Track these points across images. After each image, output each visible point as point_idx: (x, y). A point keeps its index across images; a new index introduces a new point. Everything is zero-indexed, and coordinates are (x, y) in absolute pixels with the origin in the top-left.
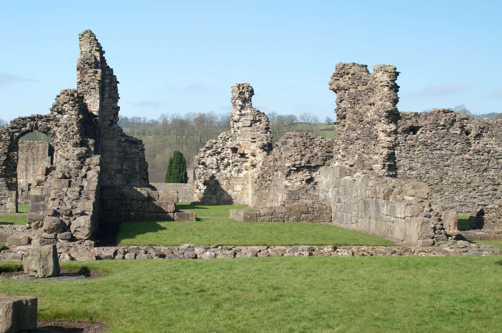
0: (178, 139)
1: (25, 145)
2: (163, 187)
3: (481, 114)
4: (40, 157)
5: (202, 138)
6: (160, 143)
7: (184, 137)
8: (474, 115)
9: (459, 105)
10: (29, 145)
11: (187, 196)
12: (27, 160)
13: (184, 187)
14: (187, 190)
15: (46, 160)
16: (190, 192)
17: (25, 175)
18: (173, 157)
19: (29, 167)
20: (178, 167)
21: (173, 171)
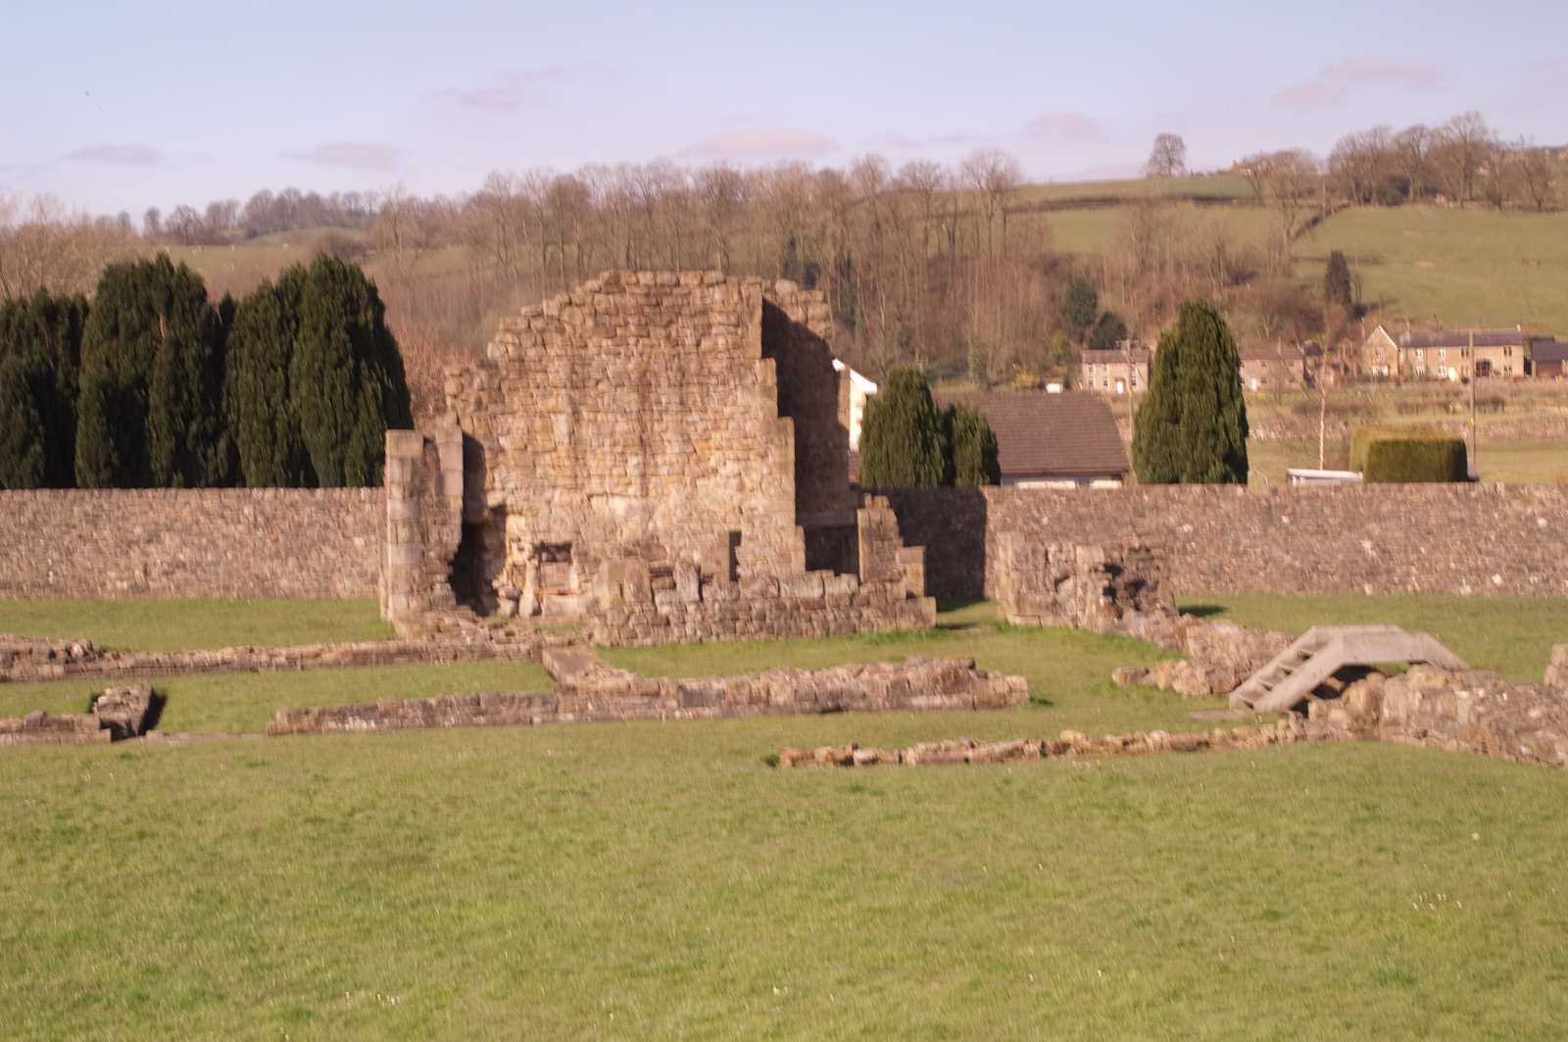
1: (629, 300)
4: (716, 367)
10: (655, 297)
12: (644, 386)
15: (749, 381)
17: (637, 472)
19: (656, 427)
20: (1210, 380)
21: (1187, 400)
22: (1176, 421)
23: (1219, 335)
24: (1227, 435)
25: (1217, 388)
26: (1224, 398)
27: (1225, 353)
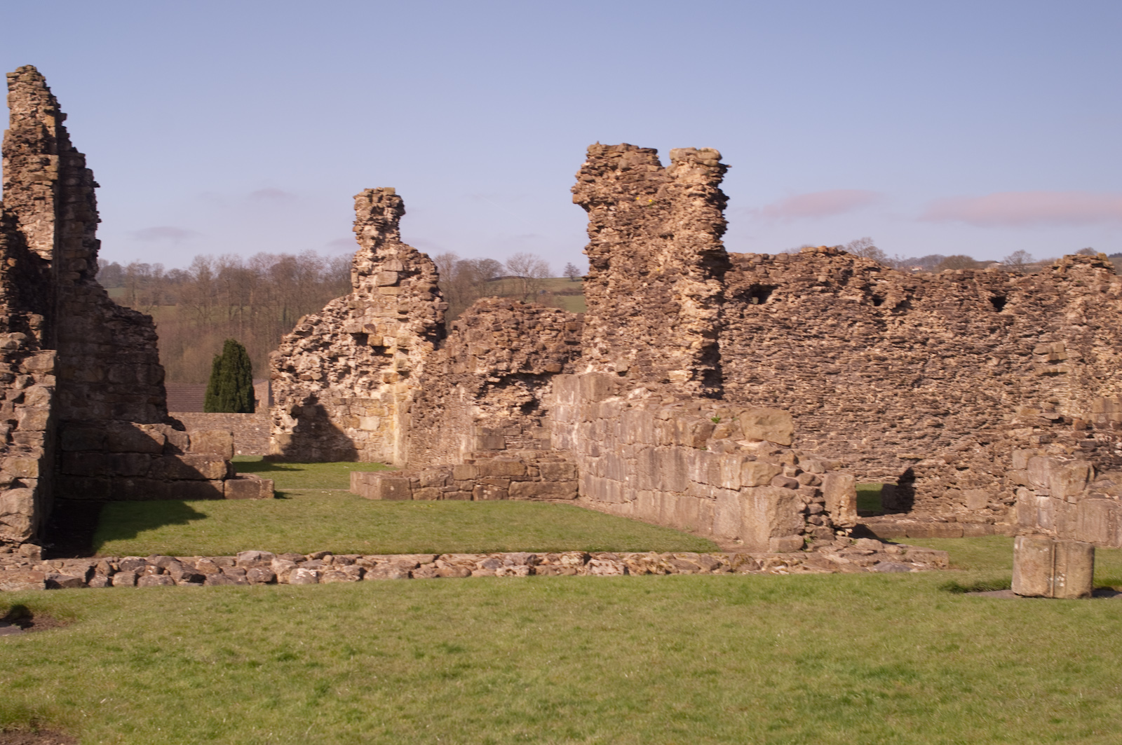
0: (233, 314)
2: (200, 422)
3: (907, 258)
5: (287, 312)
6: (193, 323)
7: (247, 309)
8: (891, 260)
9: (859, 239)
11: (255, 443)
13: (248, 421)
14: (253, 428)
16: (261, 434)
18: (221, 354)
20: (233, 376)
21: (223, 385)
22: (217, 394)
23: (240, 356)
24: (241, 401)
25: (237, 380)
26: (240, 385)
27: (242, 364)
